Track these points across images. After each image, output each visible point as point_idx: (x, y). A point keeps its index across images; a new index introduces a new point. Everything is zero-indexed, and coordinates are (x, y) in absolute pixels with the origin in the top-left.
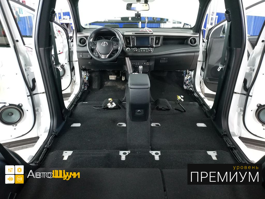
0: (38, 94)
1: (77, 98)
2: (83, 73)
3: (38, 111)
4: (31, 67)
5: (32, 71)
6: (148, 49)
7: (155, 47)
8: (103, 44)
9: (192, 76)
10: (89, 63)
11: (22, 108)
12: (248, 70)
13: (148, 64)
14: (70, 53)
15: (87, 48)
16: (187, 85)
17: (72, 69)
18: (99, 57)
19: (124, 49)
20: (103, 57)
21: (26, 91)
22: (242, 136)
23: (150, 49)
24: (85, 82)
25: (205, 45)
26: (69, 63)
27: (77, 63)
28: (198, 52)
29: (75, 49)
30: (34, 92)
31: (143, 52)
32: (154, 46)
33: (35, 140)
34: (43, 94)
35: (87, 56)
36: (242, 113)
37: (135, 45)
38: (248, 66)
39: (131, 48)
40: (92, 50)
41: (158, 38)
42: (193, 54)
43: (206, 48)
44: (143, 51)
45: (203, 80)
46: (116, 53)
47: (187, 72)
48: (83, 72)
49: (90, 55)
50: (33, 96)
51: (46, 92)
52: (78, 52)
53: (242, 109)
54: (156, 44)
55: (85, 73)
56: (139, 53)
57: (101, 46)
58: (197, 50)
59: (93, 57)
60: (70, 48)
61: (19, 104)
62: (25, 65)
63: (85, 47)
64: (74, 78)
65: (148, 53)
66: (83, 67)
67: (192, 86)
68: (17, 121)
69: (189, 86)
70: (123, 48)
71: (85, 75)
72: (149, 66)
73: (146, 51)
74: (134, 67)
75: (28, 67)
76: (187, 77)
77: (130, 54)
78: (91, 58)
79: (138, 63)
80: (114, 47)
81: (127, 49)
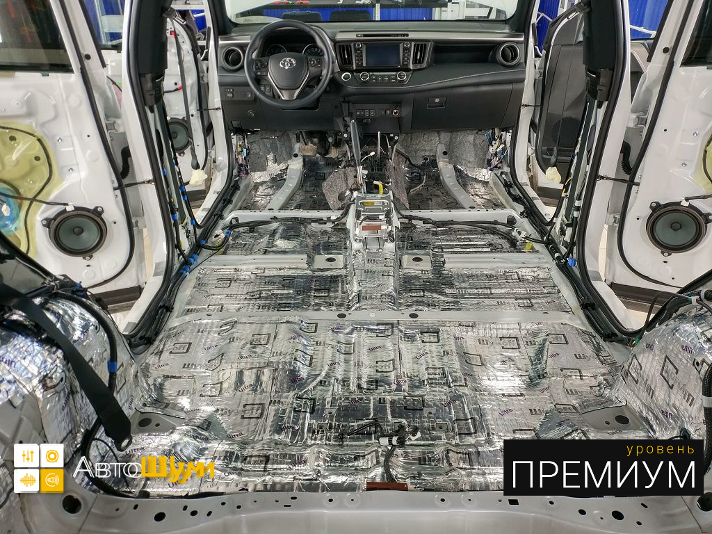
0: (136, 184)
1: (222, 201)
2: (234, 139)
3: (137, 226)
4: (119, 121)
5: (121, 130)
6: (396, 75)
7: (414, 70)
8: (283, 64)
9: (508, 144)
10: (250, 112)
11: (104, 216)
12: (633, 121)
13: (395, 113)
14: (202, 90)
15: (246, 75)
16: (496, 167)
17: (208, 129)
18: (275, 97)
19: (337, 75)
21: (111, 176)
22: (617, 281)
23: (400, 76)
24: (240, 162)
25: (541, 64)
26: (199, 115)
28: (522, 81)
29: (213, 78)
31: (383, 83)
32: (411, 67)
33: (132, 295)
34: (149, 185)
35: (245, 95)
36: (617, 226)
37: (364, 65)
38: (633, 111)
39: (355, 74)
40: (258, 81)
42: (509, 87)
44: (383, 79)
45: (534, 155)
46: (318, 84)
47: (495, 133)
48: (234, 137)
49: (252, 92)
51: (155, 180)
52: (221, 85)
54: (415, 61)
55: (240, 140)
56: (374, 85)
57: (279, 69)
58: (520, 76)
59: (261, 97)
60: (201, 75)
61: (97, 208)
62: (106, 115)
63: (240, 72)
65: (396, 85)
66: (235, 123)
67: (507, 169)
68: (93, 246)
69: (500, 171)
70: (333, 72)
72: (399, 119)
73: (390, 79)
74: (360, 122)
75: (112, 120)
76: (495, 147)
77: (351, 89)
78: (256, 99)
79: (370, 112)
80: (312, 69)
81: (343, 75)
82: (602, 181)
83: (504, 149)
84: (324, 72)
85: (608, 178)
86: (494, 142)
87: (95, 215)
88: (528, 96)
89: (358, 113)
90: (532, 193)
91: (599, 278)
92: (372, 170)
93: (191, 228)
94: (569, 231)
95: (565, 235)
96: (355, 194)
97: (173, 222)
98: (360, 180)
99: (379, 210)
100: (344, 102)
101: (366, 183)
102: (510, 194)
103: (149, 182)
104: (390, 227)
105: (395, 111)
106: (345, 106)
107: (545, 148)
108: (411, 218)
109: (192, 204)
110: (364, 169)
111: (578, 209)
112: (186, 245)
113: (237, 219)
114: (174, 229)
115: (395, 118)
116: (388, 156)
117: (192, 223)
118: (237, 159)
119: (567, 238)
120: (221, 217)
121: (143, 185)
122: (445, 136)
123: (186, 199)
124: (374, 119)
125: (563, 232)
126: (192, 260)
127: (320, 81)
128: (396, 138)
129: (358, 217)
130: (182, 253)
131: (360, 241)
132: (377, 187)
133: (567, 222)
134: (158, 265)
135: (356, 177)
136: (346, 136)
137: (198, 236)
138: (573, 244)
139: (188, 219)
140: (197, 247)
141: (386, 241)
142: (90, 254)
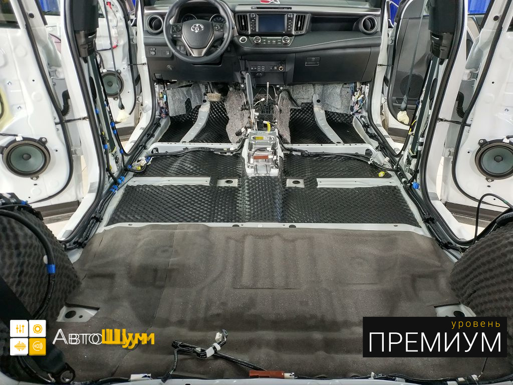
0: (75, 120)
1: (146, 135)
2: (157, 88)
3: (76, 154)
4: (59, 70)
5: (61, 76)
6: (281, 39)
7: (296, 36)
8: (194, 29)
9: (367, 95)
10: (169, 66)
11: (47, 145)
12: (467, 75)
13: (281, 69)
14: (132, 49)
15: (164, 38)
16: (357, 112)
17: (137, 80)
18: (188, 54)
19: (236, 39)
20: (195, 54)
21: (53, 113)
22: (451, 201)
23: (284, 40)
24: (161, 105)
25: (393, 33)
26: (129, 68)
27: (146, 68)
28: (378, 45)
29: (140, 39)
30: (67, 117)
31: (271, 45)
32: (293, 33)
33: (72, 208)
34: (84, 121)
35: (165, 53)
36: (452, 158)
37: (257, 31)
38: (467, 68)
39: (250, 37)
40: (175, 42)
41: (301, 16)
42: (368, 50)
43: (393, 38)
44: (271, 42)
45: (386, 103)
46: (220, 45)
47: (356, 86)
48: (157, 86)
49: (170, 51)
50: (65, 123)
51: (89, 117)
52: (146, 45)
53: (453, 150)
54: (297, 29)
55: (161, 88)
56: (264, 46)
57: (190, 33)
58: (377, 42)
59: (176, 54)
60: (131, 37)
61: (41, 138)
62: (48, 64)
63: (161, 34)
64: (141, 97)
65: (281, 47)
66: (158, 76)
67: (365, 114)
68: (39, 169)
69: (360, 115)
70: (233, 37)
71: (162, 93)
72: (284, 73)
73: (277, 42)
74: (254, 75)
75: (54, 68)
76: (357, 96)
77: (246, 49)
78: (173, 56)
79: (262, 67)
80: (216, 33)
81: (241, 38)
82: (441, 122)
83: (363, 99)
84: (226, 35)
85: (446, 121)
86: (356, 93)
87: (41, 145)
88: (383, 57)
89: (252, 69)
90: (384, 132)
91: (437, 199)
92: (262, 112)
93: (120, 156)
94: (414, 161)
95: (410, 164)
96: (249, 130)
97: (104, 150)
98: (253, 120)
99: (267, 144)
100: (241, 59)
101: (258, 122)
102: (367, 132)
103: (84, 118)
104: (275, 157)
105: (281, 67)
106: (242, 63)
107: (394, 98)
108: (291, 150)
109: (121, 138)
110: (256, 111)
111: (421, 144)
112: (115, 169)
113: (157, 149)
114: (105, 156)
115: (281, 72)
116: (275, 102)
117: (121, 152)
118: (159, 103)
119: (412, 167)
120: (145, 147)
121: (80, 121)
122: (319, 88)
123: (116, 132)
124: (264, 74)
125: (409, 162)
126: (120, 181)
127: (222, 42)
128: (281, 88)
129: (250, 148)
130: (111, 175)
131: (252, 167)
132: (266, 126)
133: (412, 154)
134: (92, 185)
135: (249, 117)
136: (242, 86)
137: (126, 162)
138: (417, 171)
139: (117, 148)
140: (124, 171)
141: (272, 167)
142: (36, 175)
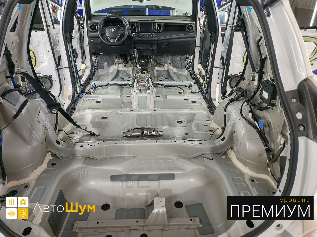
0: (63, 68)
5: (58, 50)
7: (157, 33)
8: (112, 30)
9: (192, 60)
10: (99, 47)
11: (52, 78)
12: (224, 49)
13: (151, 48)
14: (81, 39)
15: (98, 34)
16: (187, 68)
18: (109, 41)
19: (130, 34)
20: (112, 41)
21: (55, 65)
23: (152, 35)
25: (203, 32)
26: (80, 48)
27: (88, 48)
28: (195, 37)
29: (86, 35)
34: (67, 69)
35: (98, 41)
37: (140, 31)
38: (224, 46)
39: (137, 34)
41: (159, 24)
42: (190, 39)
44: (146, 36)
46: (123, 37)
47: (187, 56)
48: (93, 56)
49: (100, 39)
50: (59, 70)
51: (69, 67)
52: (89, 37)
54: (157, 30)
56: (143, 37)
60: (81, 33)
61: (50, 75)
63: (96, 32)
64: (85, 62)
65: (151, 38)
71: (95, 59)
72: (153, 50)
73: (149, 36)
74: (139, 51)
75: (56, 47)
76: (187, 61)
77: (135, 39)
78: (102, 42)
79: (142, 47)
80: (122, 32)
81: (133, 34)
82: (215, 68)
83: (190, 62)
84: (126, 33)
88: (198, 43)
89: (138, 48)
90: (199, 76)
91: (215, 101)
92: (143, 67)
94: (206, 86)
99: (144, 79)
100: (133, 43)
101: (141, 71)
102: (192, 77)
104: (148, 85)
109: (80, 79)
110: (140, 67)
111: (208, 78)
113: (95, 84)
116: (149, 63)
117: (80, 84)
118: (94, 64)
122: (170, 57)
123: (78, 75)
124: (143, 50)
126: (80, 96)
128: (152, 57)
134: (69, 96)
136: (134, 56)
137: (82, 88)
